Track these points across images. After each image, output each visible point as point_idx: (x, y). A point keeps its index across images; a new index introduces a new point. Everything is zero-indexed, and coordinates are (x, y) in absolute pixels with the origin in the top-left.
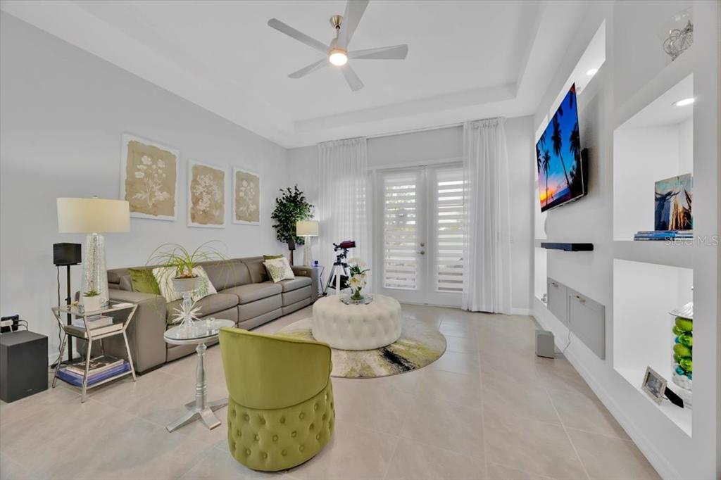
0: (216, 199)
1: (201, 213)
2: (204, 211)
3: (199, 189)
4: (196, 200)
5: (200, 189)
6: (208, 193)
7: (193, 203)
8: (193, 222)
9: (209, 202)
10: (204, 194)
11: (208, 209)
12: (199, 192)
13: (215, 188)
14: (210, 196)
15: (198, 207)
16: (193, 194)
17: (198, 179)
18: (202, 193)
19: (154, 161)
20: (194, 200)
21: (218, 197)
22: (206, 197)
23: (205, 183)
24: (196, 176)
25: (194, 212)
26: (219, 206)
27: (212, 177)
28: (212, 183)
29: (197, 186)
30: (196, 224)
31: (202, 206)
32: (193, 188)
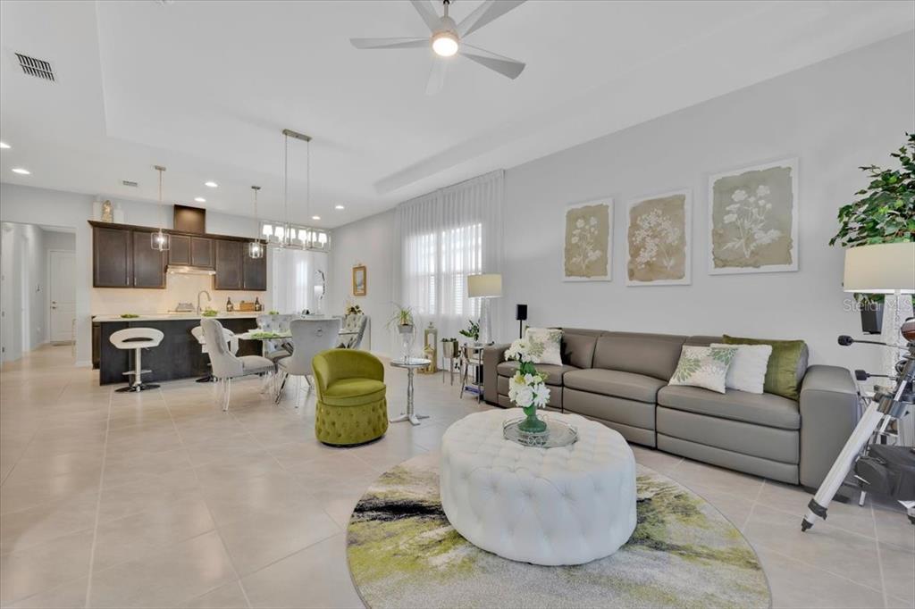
0: (668, 242)
1: (643, 266)
2: (648, 263)
3: (639, 234)
4: (635, 251)
5: (641, 234)
6: (654, 237)
7: (632, 256)
8: (631, 279)
9: (655, 249)
10: (648, 239)
11: (654, 259)
12: (639, 239)
13: (666, 225)
14: (657, 240)
15: (638, 260)
16: (631, 243)
17: (638, 222)
18: (644, 239)
19: (587, 221)
20: (632, 252)
21: (672, 238)
22: (650, 243)
23: (649, 223)
24: (636, 219)
25: (632, 267)
26: (675, 251)
27: (660, 212)
28: (660, 221)
29: (637, 232)
30: (636, 283)
31: (644, 256)
32: (631, 235)
